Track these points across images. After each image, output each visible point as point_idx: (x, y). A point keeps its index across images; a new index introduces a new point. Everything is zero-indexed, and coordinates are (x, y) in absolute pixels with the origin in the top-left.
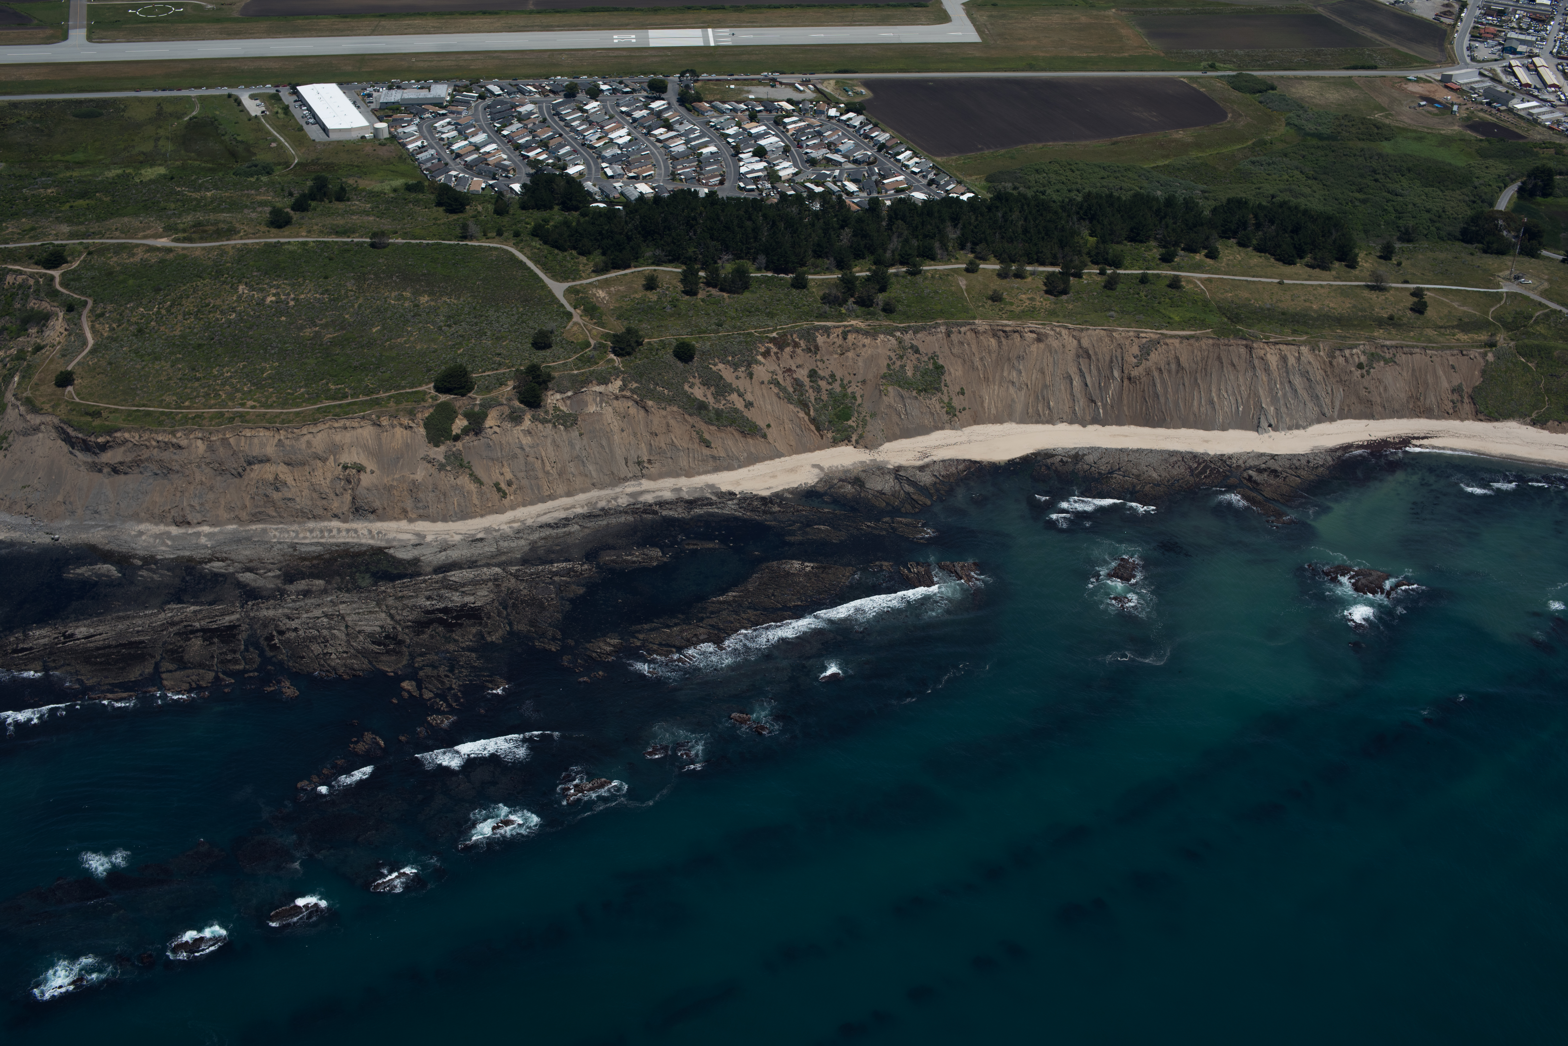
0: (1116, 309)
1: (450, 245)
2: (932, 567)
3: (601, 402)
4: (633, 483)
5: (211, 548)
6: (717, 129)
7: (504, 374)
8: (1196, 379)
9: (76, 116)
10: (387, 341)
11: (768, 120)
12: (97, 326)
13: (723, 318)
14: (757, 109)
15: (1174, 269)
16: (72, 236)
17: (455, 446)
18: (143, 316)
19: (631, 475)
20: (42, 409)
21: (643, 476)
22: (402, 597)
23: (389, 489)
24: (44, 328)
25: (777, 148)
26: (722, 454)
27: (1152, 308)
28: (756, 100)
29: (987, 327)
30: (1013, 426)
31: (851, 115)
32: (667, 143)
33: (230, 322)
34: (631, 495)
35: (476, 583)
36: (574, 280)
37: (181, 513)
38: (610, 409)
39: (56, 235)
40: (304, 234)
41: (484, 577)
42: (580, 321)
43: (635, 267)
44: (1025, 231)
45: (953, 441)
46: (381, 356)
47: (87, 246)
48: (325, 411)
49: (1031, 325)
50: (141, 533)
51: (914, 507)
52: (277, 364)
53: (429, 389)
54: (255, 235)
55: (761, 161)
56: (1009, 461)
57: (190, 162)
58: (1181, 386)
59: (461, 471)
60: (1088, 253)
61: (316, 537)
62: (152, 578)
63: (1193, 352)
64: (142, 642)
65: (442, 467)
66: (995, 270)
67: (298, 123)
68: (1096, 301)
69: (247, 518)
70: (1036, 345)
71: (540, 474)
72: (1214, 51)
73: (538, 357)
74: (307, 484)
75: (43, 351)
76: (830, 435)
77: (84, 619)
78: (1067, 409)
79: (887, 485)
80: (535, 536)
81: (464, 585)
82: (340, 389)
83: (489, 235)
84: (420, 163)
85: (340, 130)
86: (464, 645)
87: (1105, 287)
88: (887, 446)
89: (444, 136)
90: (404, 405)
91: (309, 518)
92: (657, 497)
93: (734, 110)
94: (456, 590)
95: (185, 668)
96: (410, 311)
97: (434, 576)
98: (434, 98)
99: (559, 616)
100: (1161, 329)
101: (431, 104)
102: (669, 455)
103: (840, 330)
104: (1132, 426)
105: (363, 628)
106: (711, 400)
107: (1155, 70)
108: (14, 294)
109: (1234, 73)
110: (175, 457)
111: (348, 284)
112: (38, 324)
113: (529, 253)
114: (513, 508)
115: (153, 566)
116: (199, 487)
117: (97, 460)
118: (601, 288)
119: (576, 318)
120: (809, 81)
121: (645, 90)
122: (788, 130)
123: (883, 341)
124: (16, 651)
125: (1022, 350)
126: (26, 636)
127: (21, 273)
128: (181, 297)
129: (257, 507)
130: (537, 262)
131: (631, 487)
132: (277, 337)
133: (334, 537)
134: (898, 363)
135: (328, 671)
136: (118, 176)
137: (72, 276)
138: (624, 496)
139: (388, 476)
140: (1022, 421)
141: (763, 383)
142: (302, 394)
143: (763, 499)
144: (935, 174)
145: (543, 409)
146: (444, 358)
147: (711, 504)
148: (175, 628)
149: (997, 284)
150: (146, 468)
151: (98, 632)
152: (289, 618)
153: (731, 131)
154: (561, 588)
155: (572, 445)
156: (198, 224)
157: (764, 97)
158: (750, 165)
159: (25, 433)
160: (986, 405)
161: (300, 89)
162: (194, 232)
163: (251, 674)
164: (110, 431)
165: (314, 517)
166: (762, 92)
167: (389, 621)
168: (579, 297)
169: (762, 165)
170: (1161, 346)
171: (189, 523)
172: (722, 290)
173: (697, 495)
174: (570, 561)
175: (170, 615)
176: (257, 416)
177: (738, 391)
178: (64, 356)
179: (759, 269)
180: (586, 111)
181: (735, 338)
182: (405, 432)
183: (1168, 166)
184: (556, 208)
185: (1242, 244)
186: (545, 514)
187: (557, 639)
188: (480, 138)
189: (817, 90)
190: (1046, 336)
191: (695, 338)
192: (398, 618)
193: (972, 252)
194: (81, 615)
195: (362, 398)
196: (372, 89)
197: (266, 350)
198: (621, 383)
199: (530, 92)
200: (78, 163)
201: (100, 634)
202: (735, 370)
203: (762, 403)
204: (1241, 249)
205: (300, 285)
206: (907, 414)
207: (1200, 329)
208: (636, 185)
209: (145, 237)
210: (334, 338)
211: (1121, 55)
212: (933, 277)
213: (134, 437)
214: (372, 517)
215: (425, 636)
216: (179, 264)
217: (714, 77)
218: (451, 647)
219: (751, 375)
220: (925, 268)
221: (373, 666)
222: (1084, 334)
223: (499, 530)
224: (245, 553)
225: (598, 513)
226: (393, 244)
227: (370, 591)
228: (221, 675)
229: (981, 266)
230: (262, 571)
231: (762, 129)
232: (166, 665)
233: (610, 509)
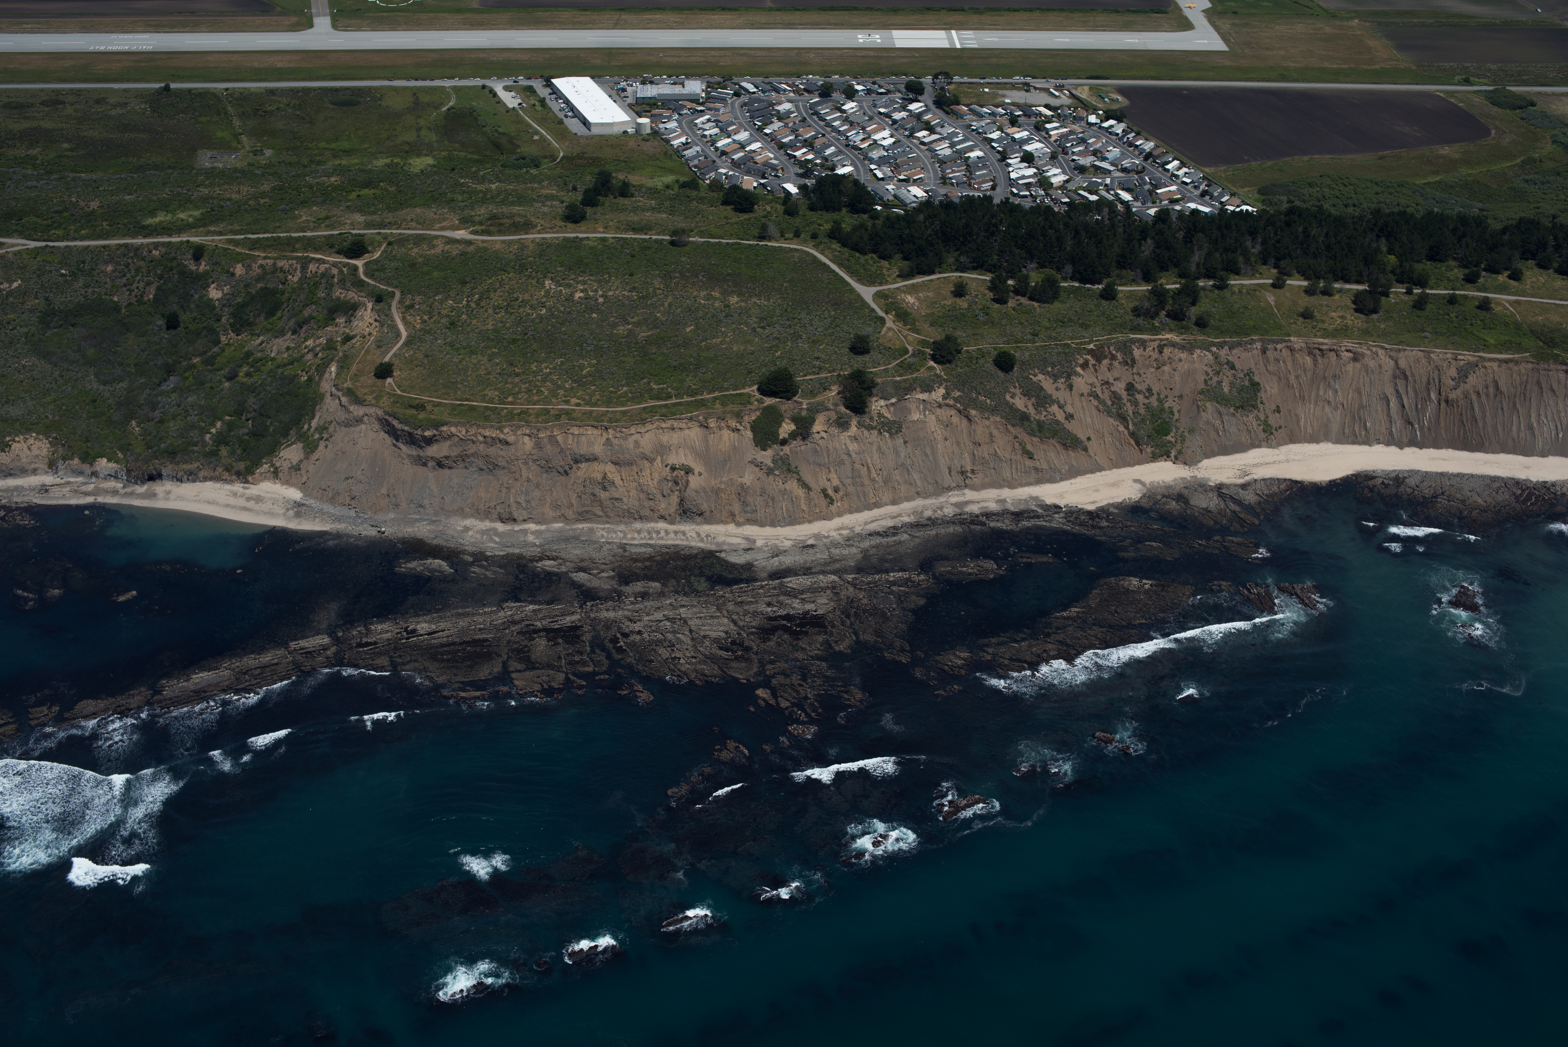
0: (1429, 329)
1: (750, 245)
2: (1271, 588)
3: (925, 409)
4: (956, 492)
5: (540, 546)
6: (979, 133)
7: (826, 378)
8: (1515, 404)
9: (335, 104)
10: (702, 341)
11: (1028, 125)
12: (408, 317)
13: (1038, 328)
14: (1017, 114)
15: (1479, 290)
16: (368, 225)
17: (782, 450)
18: (453, 309)
19: (954, 485)
20: (365, 401)
21: (966, 486)
22: (742, 602)
23: (717, 492)
24: (352, 318)
25: (1043, 154)
26: (1045, 466)
27: (1465, 329)
28: (1013, 104)
29: (1303, 345)
30: (1330, 445)
31: (1112, 122)
32: (932, 146)
33: (541, 317)
34: (956, 505)
35: (815, 590)
36: (881, 284)
37: (507, 510)
38: (933, 417)
39: (352, 224)
40: (601, 230)
41: (821, 585)
42: (894, 327)
43: (940, 273)
44: (1328, 248)
45: (1271, 460)
46: (699, 356)
47: (385, 237)
48: (652, 410)
49: (1347, 344)
50: (467, 529)
51: (1242, 526)
52: (595, 361)
53: (753, 391)
54: (552, 229)
55: (1029, 167)
56: (1330, 482)
57: (456, 153)
58: (1500, 410)
59: (789, 476)
60: (1392, 272)
61: (645, 538)
62: (486, 576)
63: (1512, 377)
64: (486, 640)
65: (770, 472)
66: (1300, 286)
67: (556, 116)
68: (1407, 321)
69: (574, 517)
70: (1352, 365)
71: (866, 482)
72: (1466, 65)
73: (858, 362)
74: (635, 484)
75: (354, 341)
76: (1149, 450)
77: (424, 615)
78: (1384, 430)
79: (1212, 502)
80: (866, 544)
81: (802, 592)
82: (662, 389)
83: (787, 236)
84: (687, 160)
85: (602, 124)
86: (812, 654)
87: (1414, 307)
88: (1206, 462)
89: (706, 133)
90: (730, 407)
91: (635, 519)
92: (982, 508)
93: (993, 114)
94: (796, 597)
95: (534, 668)
96: (722, 311)
97: (771, 582)
98: (691, 94)
99: (903, 627)
100: (1479, 351)
101: (688, 100)
102: (992, 466)
103: (1156, 343)
104: (1450, 450)
105: (707, 633)
106: (1032, 411)
107: (1409, 84)
108: (317, 282)
109: (1491, 88)
110: (501, 453)
111: (654, 282)
112: (346, 313)
113: (830, 256)
114: (840, 515)
115: (484, 563)
116: (525, 484)
117: (422, 454)
118: (910, 293)
119: (889, 324)
120: (1063, 86)
121: (899, 92)
122: (1050, 136)
123: (1199, 356)
124: (360, 645)
125: (1338, 369)
126: (369, 631)
127: (324, 262)
128: (488, 291)
129: (584, 506)
130: (840, 265)
131: (955, 497)
132: (591, 334)
133: (662, 538)
134: (1215, 379)
135: (678, 676)
136: (387, 165)
137: (375, 267)
138: (949, 506)
139: (715, 479)
140: (1338, 441)
141: (1082, 395)
142: (625, 393)
143: (1089, 513)
144: (1206, 185)
145: (867, 415)
146: (763, 361)
147: (1038, 517)
148: (517, 627)
149: (1305, 301)
150: (471, 463)
151: (440, 628)
152: (631, 620)
153: (995, 135)
154: (901, 598)
155: (896, 452)
156: (494, 217)
157: (1022, 101)
158: (1020, 171)
159: (347, 424)
160: (1302, 424)
161: (556, 82)
162: (491, 225)
163: (602, 677)
164: (437, 425)
165: (641, 518)
166: (1019, 96)
167: (732, 626)
168: (887, 300)
169: (1032, 171)
170: (1479, 369)
171: (515, 520)
172: (1031, 299)
173: (1022, 507)
174: (905, 571)
175: (510, 613)
176: (584, 414)
177: (1058, 403)
178: (379, 347)
179: (1065, 279)
180: (844, 111)
181: (1053, 349)
182: (732, 434)
183: (1440, 182)
184: (844, 210)
185: (1542, 266)
186: (872, 522)
187: (905, 651)
188: (743, 136)
189: (1073, 96)
190: (1363, 355)
191: (1013, 347)
192: (741, 624)
193: (1275, 267)
194: (420, 610)
195: (686, 399)
196: (625, 83)
197: (581, 346)
198: (944, 391)
199: (785, 90)
200: (344, 151)
201: (443, 631)
202: (1055, 381)
203: (1082, 415)
204: (1542, 271)
205: (607, 282)
206: (1225, 431)
207: (1518, 353)
208: (909, 188)
209: (442, 229)
210: (648, 336)
211: (1373, 67)
212: (1240, 292)
213: (460, 432)
214: (699, 519)
215: (772, 643)
216: (481, 256)
217: (966, 79)
218: (800, 655)
219: (1070, 387)
220: (1232, 282)
221: (724, 672)
222: (1401, 354)
223: (828, 537)
224: (575, 552)
225: (926, 522)
226: (693, 242)
227: (708, 595)
228: (572, 677)
229: (1288, 282)
230: (595, 571)
231: (1024, 134)
232: (514, 665)
233: (937, 519)
